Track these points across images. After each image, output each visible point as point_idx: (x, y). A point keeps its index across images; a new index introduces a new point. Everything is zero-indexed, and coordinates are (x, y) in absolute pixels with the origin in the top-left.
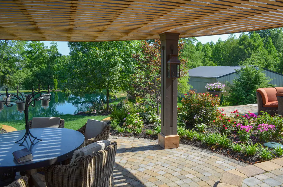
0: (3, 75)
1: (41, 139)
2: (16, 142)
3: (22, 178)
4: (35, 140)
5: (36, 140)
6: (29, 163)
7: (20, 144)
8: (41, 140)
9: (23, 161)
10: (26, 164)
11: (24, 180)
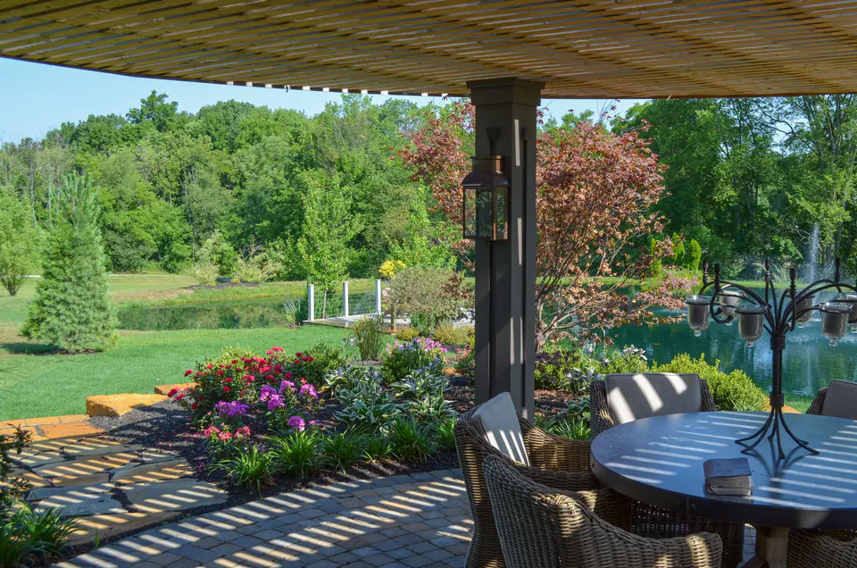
0: (848, 218)
1: (818, 450)
2: (737, 442)
3: (704, 536)
4: (797, 448)
5: (802, 451)
6: (734, 501)
7: (743, 448)
8: (816, 453)
9: (721, 489)
10: (725, 499)
11: (707, 542)
